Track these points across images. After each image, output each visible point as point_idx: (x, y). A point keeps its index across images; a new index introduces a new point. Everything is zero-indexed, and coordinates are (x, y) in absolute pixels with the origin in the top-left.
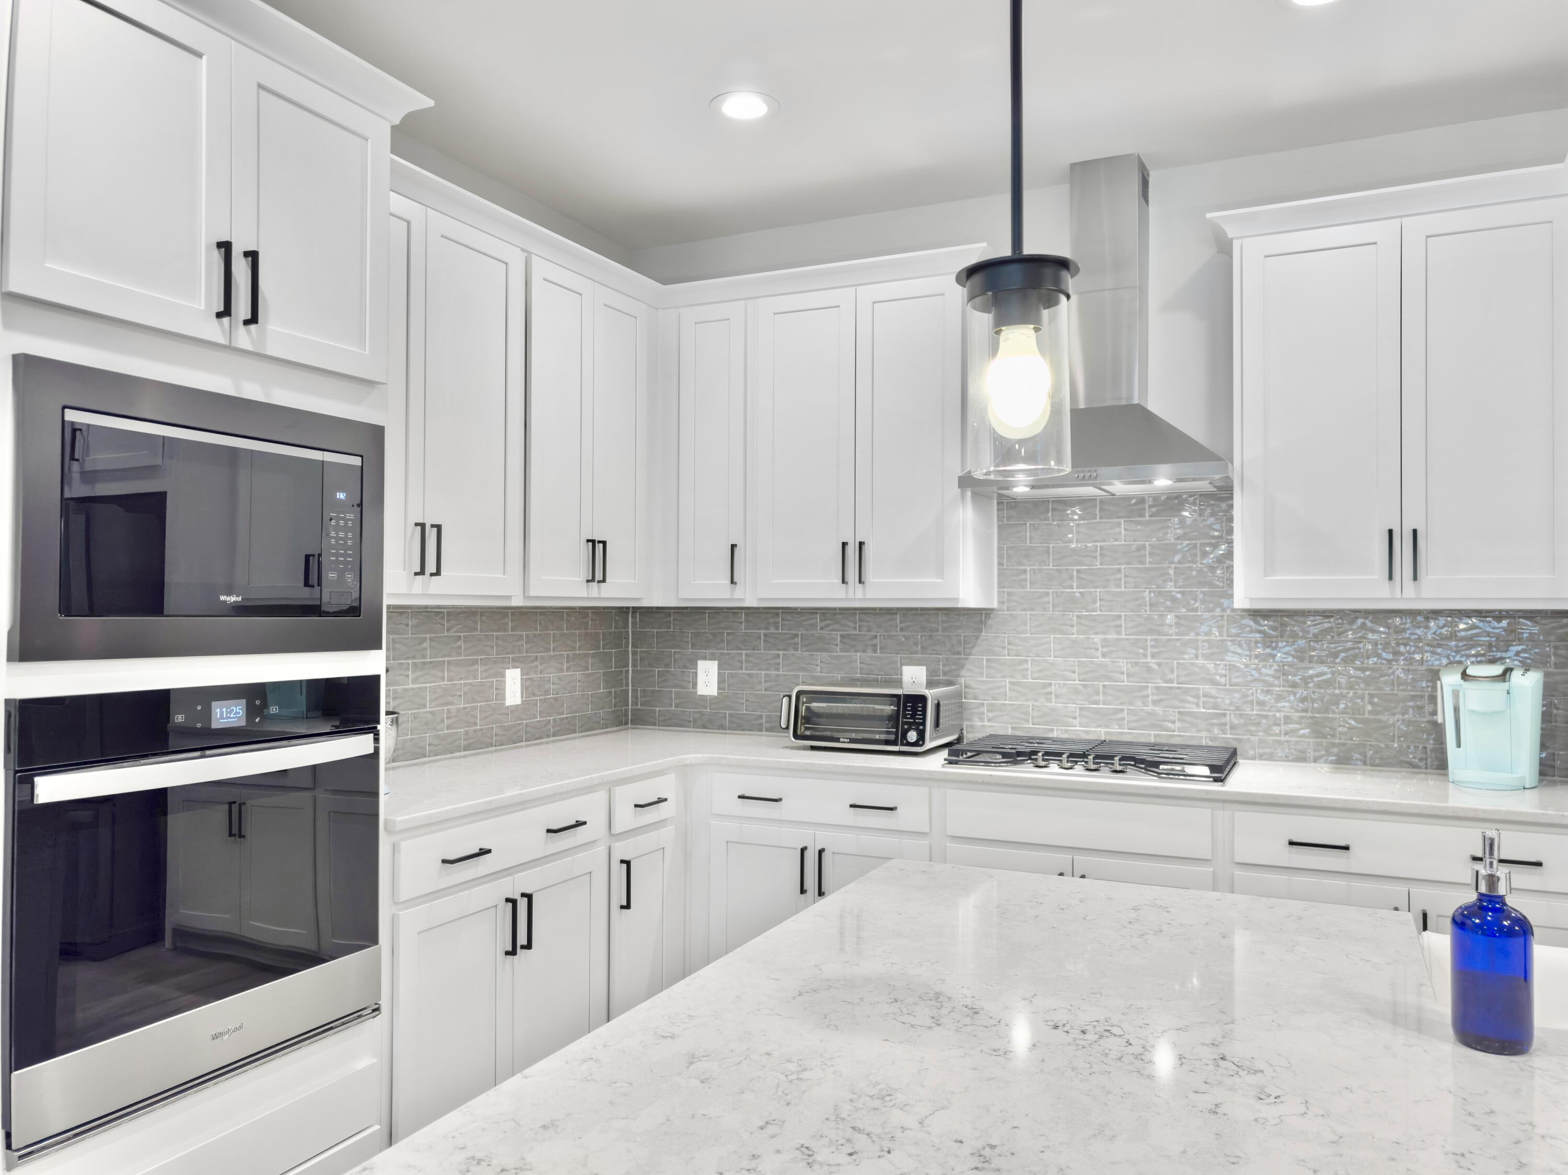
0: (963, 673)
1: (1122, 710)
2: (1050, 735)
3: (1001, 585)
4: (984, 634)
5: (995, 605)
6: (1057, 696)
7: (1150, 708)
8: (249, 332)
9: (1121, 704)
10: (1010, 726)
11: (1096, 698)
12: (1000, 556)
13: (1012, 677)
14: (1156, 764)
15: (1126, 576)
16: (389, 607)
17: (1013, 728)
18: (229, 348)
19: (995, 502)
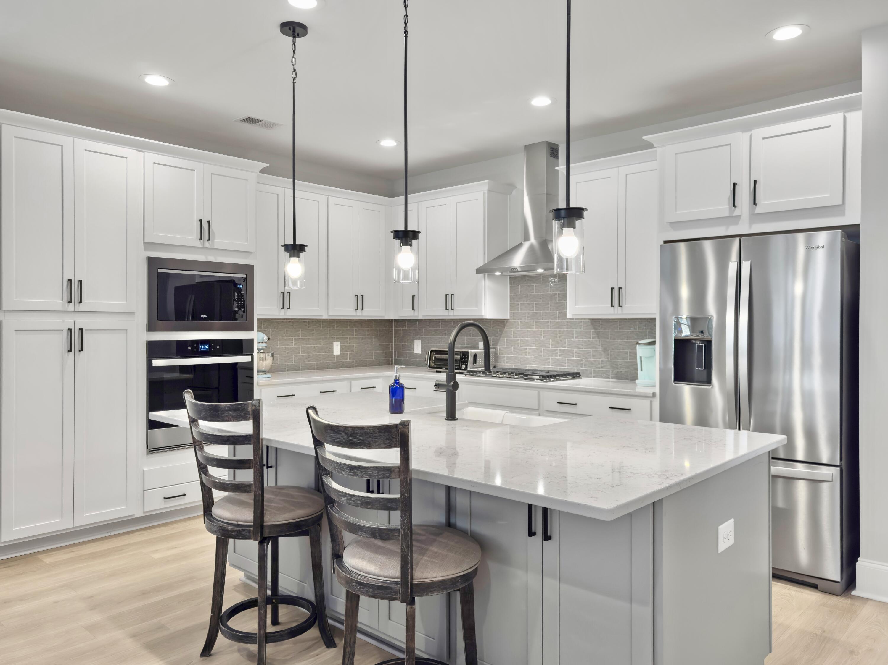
0: (499, 344)
1: (549, 358)
2: (526, 368)
3: (511, 310)
4: (505, 329)
5: (508, 318)
6: (529, 353)
7: (558, 358)
8: (209, 243)
9: (549, 356)
10: (513, 365)
11: (541, 354)
12: (511, 299)
13: (514, 346)
14: (526, 375)
15: (551, 306)
16: (258, 319)
17: (514, 366)
18: (203, 248)
19: (509, 277)
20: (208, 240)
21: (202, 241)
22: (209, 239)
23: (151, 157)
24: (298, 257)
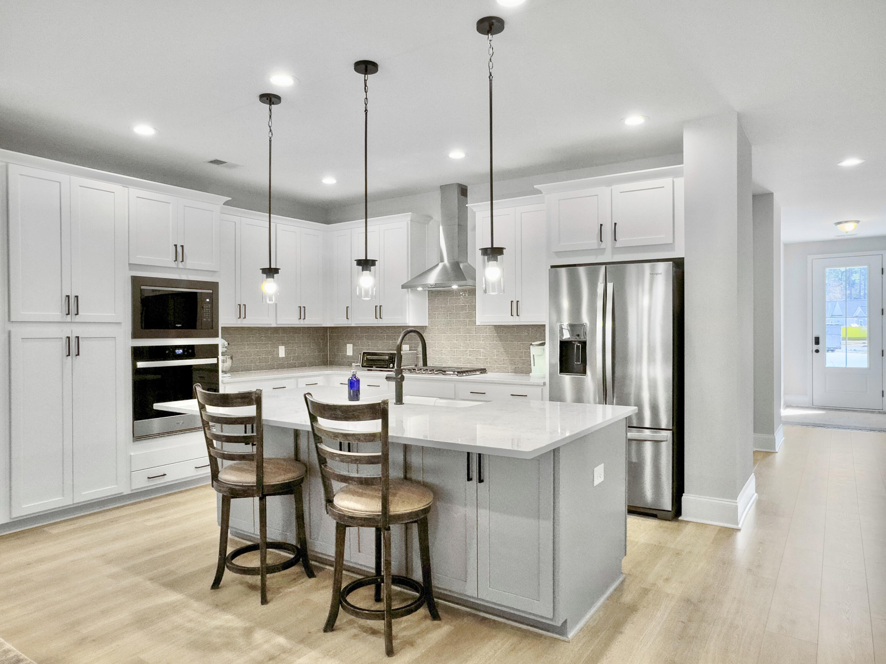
1: (461, 358)
3: (429, 318)
5: (427, 325)
7: (468, 357)
8: (182, 264)
9: (461, 356)
11: (454, 354)
12: (429, 309)
13: (432, 348)
14: (445, 371)
15: (462, 315)
16: (222, 327)
18: (178, 268)
19: (427, 291)
20: (181, 262)
21: (176, 262)
22: (183, 261)
23: (134, 192)
24: (273, 277)
